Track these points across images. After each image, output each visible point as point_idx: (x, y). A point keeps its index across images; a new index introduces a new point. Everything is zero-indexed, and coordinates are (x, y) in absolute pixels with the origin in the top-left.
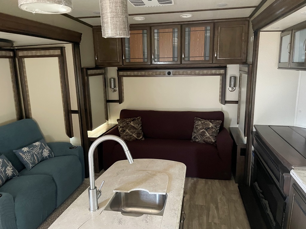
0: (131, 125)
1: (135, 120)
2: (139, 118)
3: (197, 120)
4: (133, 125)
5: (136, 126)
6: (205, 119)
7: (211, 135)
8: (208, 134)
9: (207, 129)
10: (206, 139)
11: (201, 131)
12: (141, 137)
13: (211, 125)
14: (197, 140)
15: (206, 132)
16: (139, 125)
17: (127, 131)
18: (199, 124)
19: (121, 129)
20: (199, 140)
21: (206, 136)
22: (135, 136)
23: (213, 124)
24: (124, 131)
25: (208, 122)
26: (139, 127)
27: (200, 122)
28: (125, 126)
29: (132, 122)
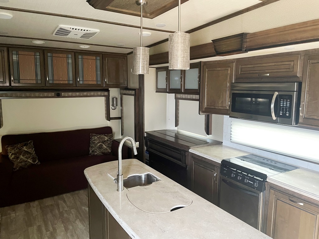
0: (24, 150)
1: (28, 144)
2: (31, 142)
3: (93, 136)
4: (26, 150)
5: (29, 150)
6: (100, 135)
7: (108, 147)
8: (105, 146)
9: (104, 142)
10: (104, 151)
11: (99, 144)
12: (37, 162)
13: (106, 138)
14: (96, 154)
15: (103, 145)
16: (32, 149)
17: (21, 157)
18: (95, 139)
19: (13, 156)
20: (98, 152)
21: (103, 148)
22: (30, 161)
24: (18, 158)
25: (103, 136)
26: (32, 151)
27: (96, 138)
28: (17, 153)
29: (24, 147)
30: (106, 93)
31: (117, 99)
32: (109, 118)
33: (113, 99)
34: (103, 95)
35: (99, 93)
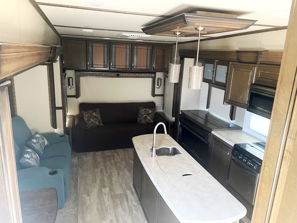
0: (94, 115)
1: (96, 111)
2: (98, 110)
3: (141, 108)
4: (95, 115)
5: (97, 115)
6: (146, 108)
7: (151, 118)
8: (149, 117)
9: (148, 114)
10: (148, 121)
11: (144, 116)
12: (101, 124)
13: (150, 112)
14: (142, 122)
15: (148, 117)
16: (99, 115)
17: (92, 120)
18: (143, 111)
19: (87, 119)
20: (143, 121)
21: (148, 119)
22: (97, 123)
23: (151, 111)
24: (89, 120)
25: (148, 110)
26: (98, 116)
27: (143, 110)
28: (90, 117)
29: (94, 113)
30: (153, 75)
31: (161, 79)
32: (154, 95)
33: (158, 79)
34: (150, 76)
35: (148, 75)
